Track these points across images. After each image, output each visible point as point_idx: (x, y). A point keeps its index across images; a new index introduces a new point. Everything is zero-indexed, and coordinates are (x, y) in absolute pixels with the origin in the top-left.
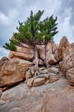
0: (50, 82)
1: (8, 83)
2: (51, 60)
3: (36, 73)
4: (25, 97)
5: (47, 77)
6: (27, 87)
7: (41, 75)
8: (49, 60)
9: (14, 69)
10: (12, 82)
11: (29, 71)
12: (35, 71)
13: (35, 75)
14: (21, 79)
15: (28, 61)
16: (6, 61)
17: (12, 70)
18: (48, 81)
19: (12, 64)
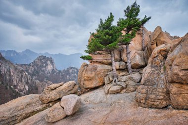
0: (126, 92)
1: (89, 86)
2: (135, 64)
3: (114, 80)
4: (101, 102)
5: (124, 86)
6: (104, 93)
7: (118, 83)
8: (132, 64)
9: (93, 75)
10: (92, 86)
11: (107, 77)
12: (113, 77)
13: (113, 82)
14: (101, 84)
15: (106, 66)
16: (85, 67)
17: (91, 76)
18: (124, 91)
19: (91, 70)
